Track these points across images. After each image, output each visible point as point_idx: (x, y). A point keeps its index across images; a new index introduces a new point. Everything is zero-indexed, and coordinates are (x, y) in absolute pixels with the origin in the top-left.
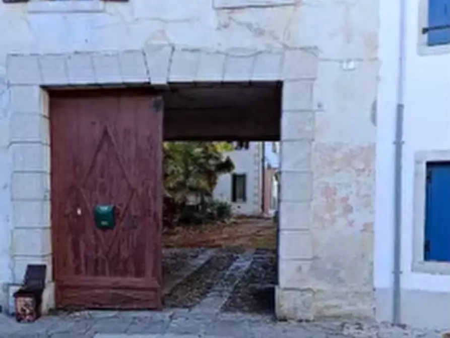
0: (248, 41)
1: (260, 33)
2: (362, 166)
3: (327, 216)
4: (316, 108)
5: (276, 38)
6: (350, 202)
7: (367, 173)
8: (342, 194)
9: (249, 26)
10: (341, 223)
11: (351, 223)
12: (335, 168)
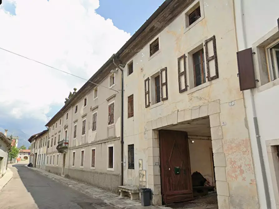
0: (198, 103)
1: (201, 99)
2: (245, 149)
3: (233, 175)
4: (222, 124)
5: (206, 99)
6: (242, 168)
7: (247, 153)
8: (238, 164)
9: (197, 97)
10: (240, 178)
11: (244, 179)
12: (234, 151)
